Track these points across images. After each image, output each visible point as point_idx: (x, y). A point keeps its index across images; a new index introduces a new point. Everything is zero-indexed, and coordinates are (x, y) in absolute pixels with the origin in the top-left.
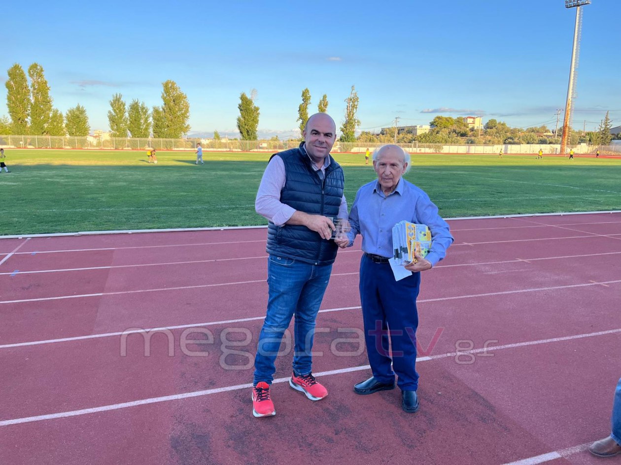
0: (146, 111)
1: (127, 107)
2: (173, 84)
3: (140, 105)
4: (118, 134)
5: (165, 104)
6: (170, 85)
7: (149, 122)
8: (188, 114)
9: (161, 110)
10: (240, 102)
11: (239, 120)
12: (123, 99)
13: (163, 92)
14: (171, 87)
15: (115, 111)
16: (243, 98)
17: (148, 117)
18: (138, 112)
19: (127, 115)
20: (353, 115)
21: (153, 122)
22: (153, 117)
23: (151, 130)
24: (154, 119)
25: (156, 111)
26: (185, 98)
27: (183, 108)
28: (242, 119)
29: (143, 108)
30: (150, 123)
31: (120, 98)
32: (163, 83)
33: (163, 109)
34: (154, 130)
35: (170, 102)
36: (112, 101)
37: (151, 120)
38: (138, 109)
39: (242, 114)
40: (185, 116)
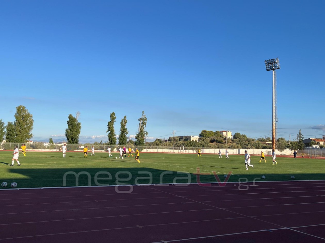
0: (3, 125)
2: (24, 107)
5: (17, 120)
6: (21, 109)
7: (4, 132)
8: (32, 127)
9: (13, 124)
10: (68, 120)
11: (67, 131)
13: (16, 113)
14: (22, 110)
16: (71, 117)
17: (4, 128)
20: (143, 129)
21: (6, 132)
22: (7, 128)
23: (5, 137)
24: (8, 130)
25: (10, 124)
26: (31, 117)
27: (29, 123)
28: (69, 130)
32: (16, 107)
33: (15, 124)
34: (6, 137)
35: (20, 119)
37: (5, 130)
39: (69, 127)
40: (30, 128)
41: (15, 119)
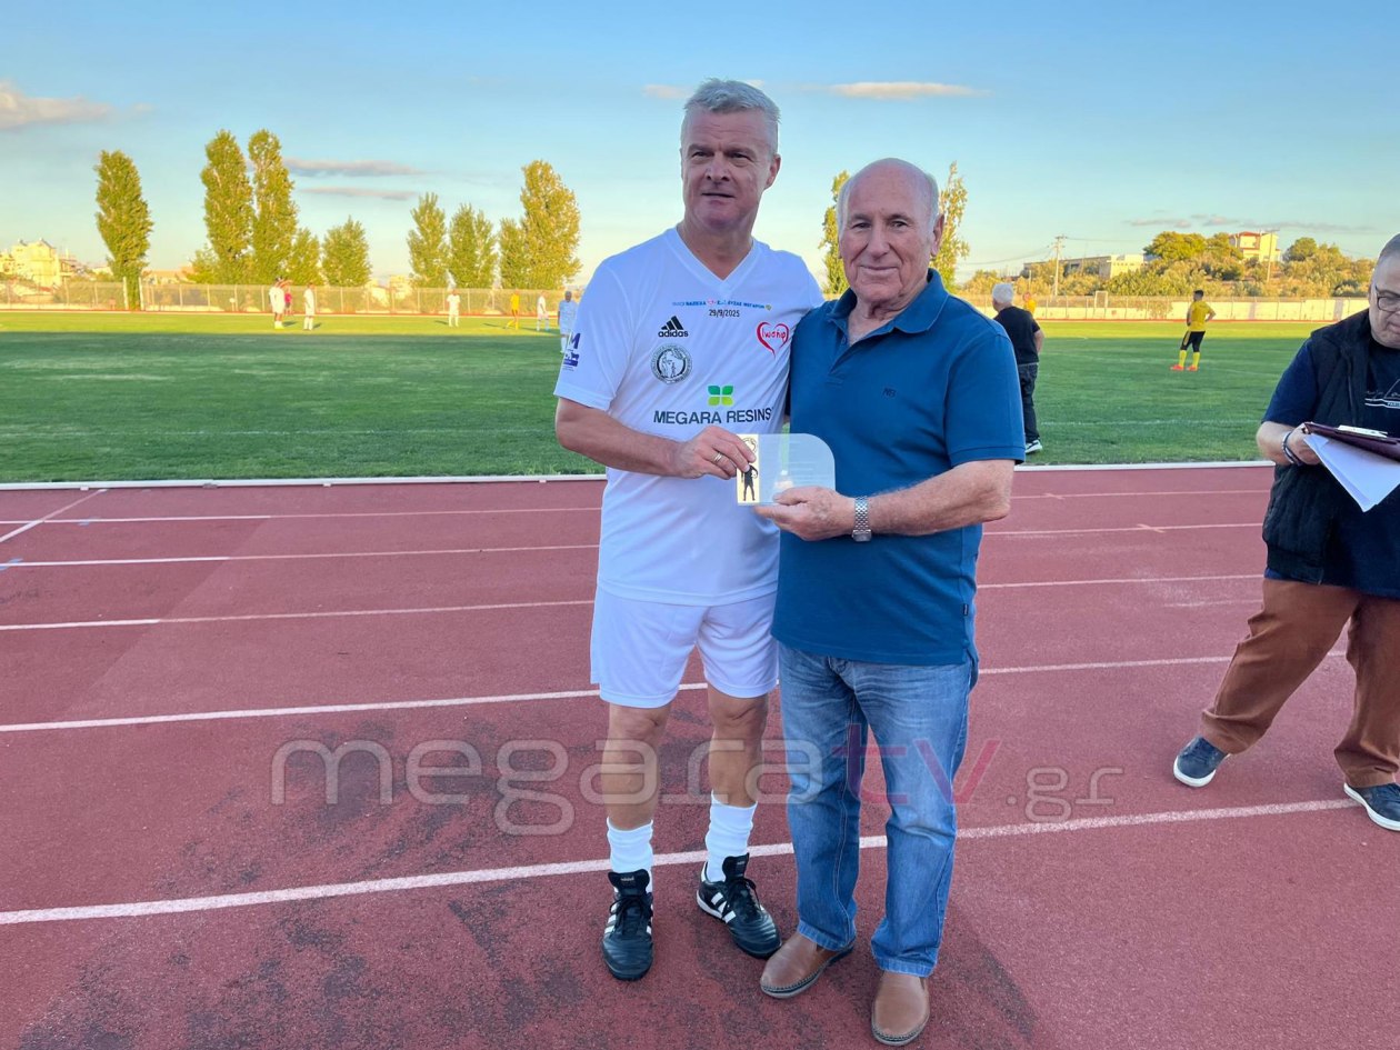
0: (488, 231)
1: (448, 223)
2: (547, 168)
3: (475, 216)
4: (427, 279)
5: (528, 214)
6: (539, 173)
7: (492, 253)
8: (576, 235)
9: (519, 226)
12: (439, 206)
13: (525, 187)
14: (541, 176)
15: (422, 229)
17: (492, 242)
18: (469, 232)
19: (447, 239)
20: (952, 230)
21: (501, 254)
22: (501, 243)
23: (497, 272)
24: (504, 246)
25: (508, 229)
26: (571, 199)
27: (567, 222)
29: (481, 223)
30: (495, 256)
31: (433, 203)
32: (524, 169)
33: (524, 225)
34: (503, 272)
35: (539, 208)
36: (417, 210)
37: (497, 249)
38: (470, 226)
40: (569, 240)
41: (524, 210)
